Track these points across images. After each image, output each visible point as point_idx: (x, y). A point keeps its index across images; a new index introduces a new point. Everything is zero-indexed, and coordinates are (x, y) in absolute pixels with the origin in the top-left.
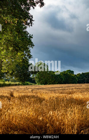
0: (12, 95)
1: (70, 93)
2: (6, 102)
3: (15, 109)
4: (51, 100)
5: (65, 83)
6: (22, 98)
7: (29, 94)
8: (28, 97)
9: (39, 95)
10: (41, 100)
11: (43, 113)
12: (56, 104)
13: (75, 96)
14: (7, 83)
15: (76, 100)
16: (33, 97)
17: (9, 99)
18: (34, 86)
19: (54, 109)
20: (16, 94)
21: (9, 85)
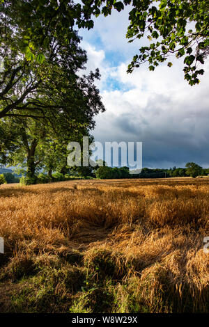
0: (76, 188)
1: (126, 187)
2: (71, 194)
3: (78, 201)
4: (110, 193)
5: (122, 178)
6: (84, 191)
7: (91, 187)
8: (90, 189)
9: (99, 188)
10: (101, 193)
11: (102, 204)
12: (114, 196)
13: (131, 189)
14: (71, 177)
15: (132, 193)
16: (94, 189)
17: (73, 192)
18: (94, 181)
19: (113, 201)
20: (79, 187)
21: (73, 179)
